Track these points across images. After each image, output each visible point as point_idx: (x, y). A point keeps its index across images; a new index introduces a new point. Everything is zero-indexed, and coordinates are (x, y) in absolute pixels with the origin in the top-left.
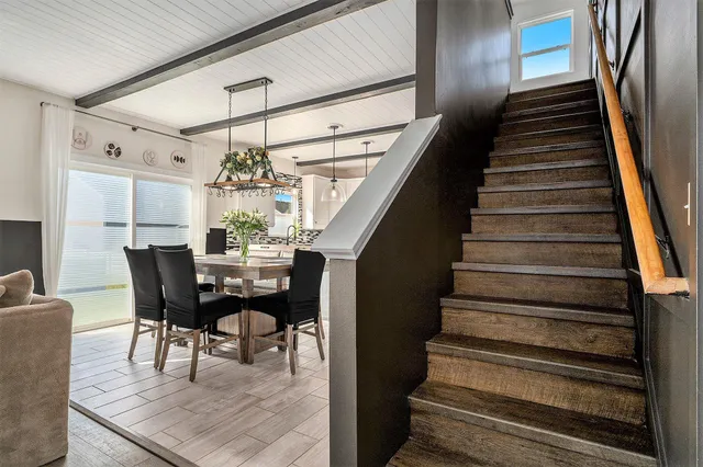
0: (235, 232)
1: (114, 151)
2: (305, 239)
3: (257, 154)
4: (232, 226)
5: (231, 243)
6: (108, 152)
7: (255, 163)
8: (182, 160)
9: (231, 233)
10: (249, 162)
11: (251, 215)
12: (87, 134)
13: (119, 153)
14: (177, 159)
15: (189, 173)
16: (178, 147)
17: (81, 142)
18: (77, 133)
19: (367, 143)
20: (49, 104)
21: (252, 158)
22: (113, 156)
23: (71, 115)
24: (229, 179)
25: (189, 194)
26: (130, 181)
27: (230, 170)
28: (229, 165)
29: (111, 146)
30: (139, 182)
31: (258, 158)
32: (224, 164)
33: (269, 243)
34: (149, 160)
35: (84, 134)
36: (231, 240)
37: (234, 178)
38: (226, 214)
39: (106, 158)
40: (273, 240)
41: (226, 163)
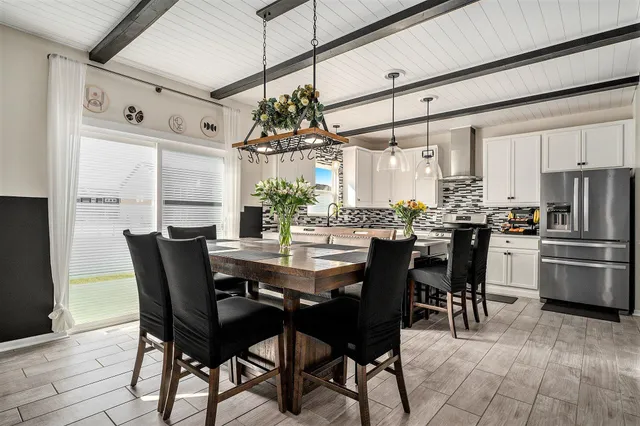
0: (272, 211)
1: (135, 115)
2: (346, 218)
3: (303, 95)
4: (269, 202)
5: (268, 223)
6: (128, 116)
7: (300, 111)
8: (213, 128)
9: (268, 211)
10: (292, 109)
11: (295, 185)
12: (103, 93)
13: (140, 117)
14: (207, 126)
15: (221, 142)
16: (208, 112)
17: (95, 103)
18: (91, 92)
19: (428, 100)
20: (55, 55)
21: (296, 101)
22: (134, 121)
23: (82, 71)
24: (264, 135)
25: (221, 167)
26: (154, 152)
27: (266, 125)
28: (264, 117)
29: (132, 109)
30: (164, 152)
31: (305, 102)
32: (257, 118)
33: (309, 222)
34: (176, 128)
35: (100, 94)
36: (268, 219)
37: (270, 134)
38: (260, 184)
39: (126, 124)
40: (312, 221)
41: (260, 114)
